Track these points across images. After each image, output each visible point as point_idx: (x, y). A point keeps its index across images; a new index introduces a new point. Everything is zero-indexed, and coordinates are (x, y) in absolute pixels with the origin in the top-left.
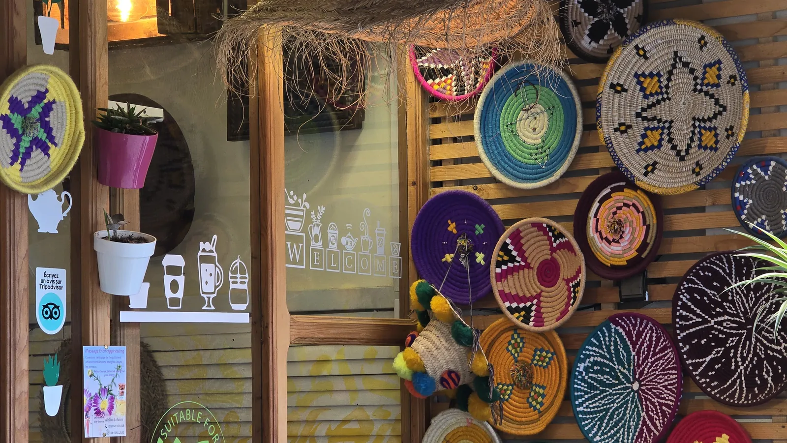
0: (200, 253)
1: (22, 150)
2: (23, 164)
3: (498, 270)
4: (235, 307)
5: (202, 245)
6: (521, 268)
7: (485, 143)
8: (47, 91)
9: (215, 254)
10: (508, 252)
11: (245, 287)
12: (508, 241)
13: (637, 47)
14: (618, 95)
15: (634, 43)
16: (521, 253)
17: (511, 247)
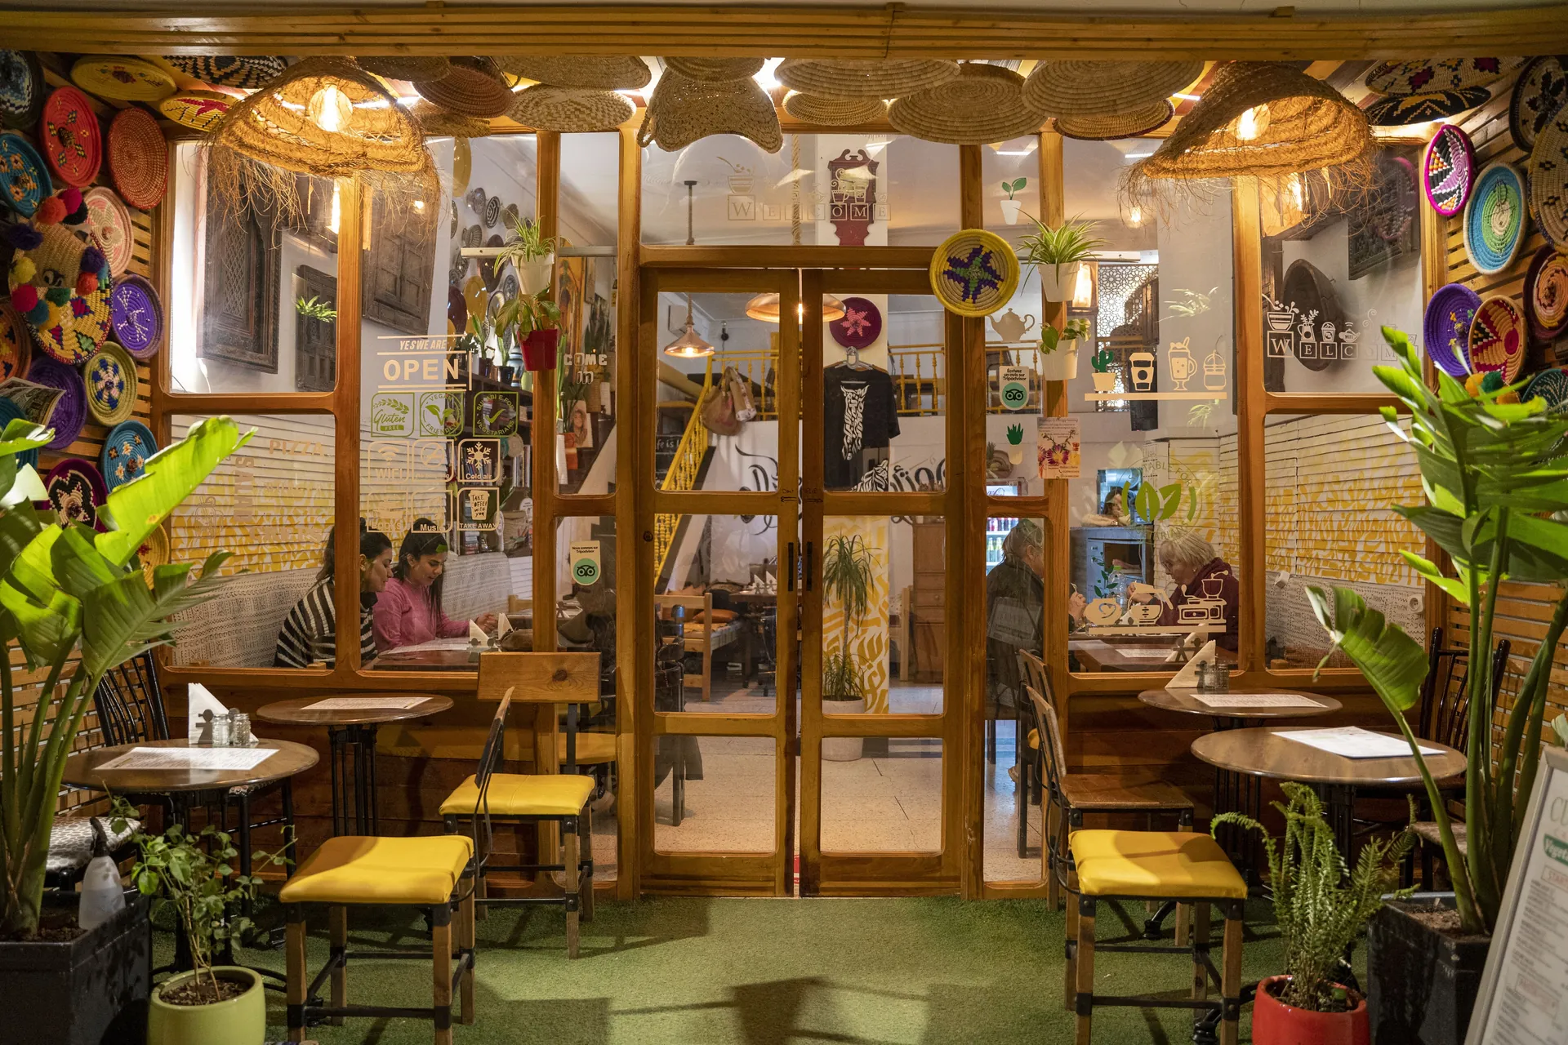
0: (1171, 351)
1: (972, 289)
2: (974, 298)
3: (1475, 346)
4: (1210, 388)
5: (1173, 345)
6: (1495, 341)
7: (1474, 249)
8: (982, 246)
9: (1188, 351)
10: (1482, 330)
11: (1223, 373)
12: (1480, 320)
13: (1558, 124)
14: (1546, 173)
15: (1554, 121)
16: (1493, 330)
17: (1483, 326)
